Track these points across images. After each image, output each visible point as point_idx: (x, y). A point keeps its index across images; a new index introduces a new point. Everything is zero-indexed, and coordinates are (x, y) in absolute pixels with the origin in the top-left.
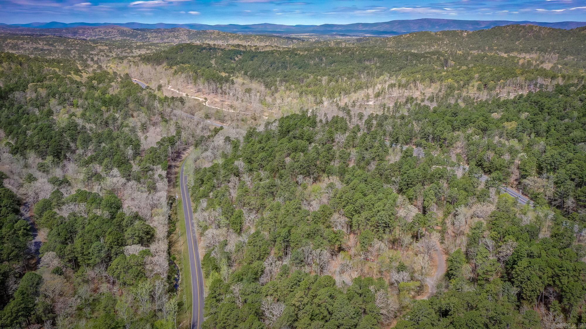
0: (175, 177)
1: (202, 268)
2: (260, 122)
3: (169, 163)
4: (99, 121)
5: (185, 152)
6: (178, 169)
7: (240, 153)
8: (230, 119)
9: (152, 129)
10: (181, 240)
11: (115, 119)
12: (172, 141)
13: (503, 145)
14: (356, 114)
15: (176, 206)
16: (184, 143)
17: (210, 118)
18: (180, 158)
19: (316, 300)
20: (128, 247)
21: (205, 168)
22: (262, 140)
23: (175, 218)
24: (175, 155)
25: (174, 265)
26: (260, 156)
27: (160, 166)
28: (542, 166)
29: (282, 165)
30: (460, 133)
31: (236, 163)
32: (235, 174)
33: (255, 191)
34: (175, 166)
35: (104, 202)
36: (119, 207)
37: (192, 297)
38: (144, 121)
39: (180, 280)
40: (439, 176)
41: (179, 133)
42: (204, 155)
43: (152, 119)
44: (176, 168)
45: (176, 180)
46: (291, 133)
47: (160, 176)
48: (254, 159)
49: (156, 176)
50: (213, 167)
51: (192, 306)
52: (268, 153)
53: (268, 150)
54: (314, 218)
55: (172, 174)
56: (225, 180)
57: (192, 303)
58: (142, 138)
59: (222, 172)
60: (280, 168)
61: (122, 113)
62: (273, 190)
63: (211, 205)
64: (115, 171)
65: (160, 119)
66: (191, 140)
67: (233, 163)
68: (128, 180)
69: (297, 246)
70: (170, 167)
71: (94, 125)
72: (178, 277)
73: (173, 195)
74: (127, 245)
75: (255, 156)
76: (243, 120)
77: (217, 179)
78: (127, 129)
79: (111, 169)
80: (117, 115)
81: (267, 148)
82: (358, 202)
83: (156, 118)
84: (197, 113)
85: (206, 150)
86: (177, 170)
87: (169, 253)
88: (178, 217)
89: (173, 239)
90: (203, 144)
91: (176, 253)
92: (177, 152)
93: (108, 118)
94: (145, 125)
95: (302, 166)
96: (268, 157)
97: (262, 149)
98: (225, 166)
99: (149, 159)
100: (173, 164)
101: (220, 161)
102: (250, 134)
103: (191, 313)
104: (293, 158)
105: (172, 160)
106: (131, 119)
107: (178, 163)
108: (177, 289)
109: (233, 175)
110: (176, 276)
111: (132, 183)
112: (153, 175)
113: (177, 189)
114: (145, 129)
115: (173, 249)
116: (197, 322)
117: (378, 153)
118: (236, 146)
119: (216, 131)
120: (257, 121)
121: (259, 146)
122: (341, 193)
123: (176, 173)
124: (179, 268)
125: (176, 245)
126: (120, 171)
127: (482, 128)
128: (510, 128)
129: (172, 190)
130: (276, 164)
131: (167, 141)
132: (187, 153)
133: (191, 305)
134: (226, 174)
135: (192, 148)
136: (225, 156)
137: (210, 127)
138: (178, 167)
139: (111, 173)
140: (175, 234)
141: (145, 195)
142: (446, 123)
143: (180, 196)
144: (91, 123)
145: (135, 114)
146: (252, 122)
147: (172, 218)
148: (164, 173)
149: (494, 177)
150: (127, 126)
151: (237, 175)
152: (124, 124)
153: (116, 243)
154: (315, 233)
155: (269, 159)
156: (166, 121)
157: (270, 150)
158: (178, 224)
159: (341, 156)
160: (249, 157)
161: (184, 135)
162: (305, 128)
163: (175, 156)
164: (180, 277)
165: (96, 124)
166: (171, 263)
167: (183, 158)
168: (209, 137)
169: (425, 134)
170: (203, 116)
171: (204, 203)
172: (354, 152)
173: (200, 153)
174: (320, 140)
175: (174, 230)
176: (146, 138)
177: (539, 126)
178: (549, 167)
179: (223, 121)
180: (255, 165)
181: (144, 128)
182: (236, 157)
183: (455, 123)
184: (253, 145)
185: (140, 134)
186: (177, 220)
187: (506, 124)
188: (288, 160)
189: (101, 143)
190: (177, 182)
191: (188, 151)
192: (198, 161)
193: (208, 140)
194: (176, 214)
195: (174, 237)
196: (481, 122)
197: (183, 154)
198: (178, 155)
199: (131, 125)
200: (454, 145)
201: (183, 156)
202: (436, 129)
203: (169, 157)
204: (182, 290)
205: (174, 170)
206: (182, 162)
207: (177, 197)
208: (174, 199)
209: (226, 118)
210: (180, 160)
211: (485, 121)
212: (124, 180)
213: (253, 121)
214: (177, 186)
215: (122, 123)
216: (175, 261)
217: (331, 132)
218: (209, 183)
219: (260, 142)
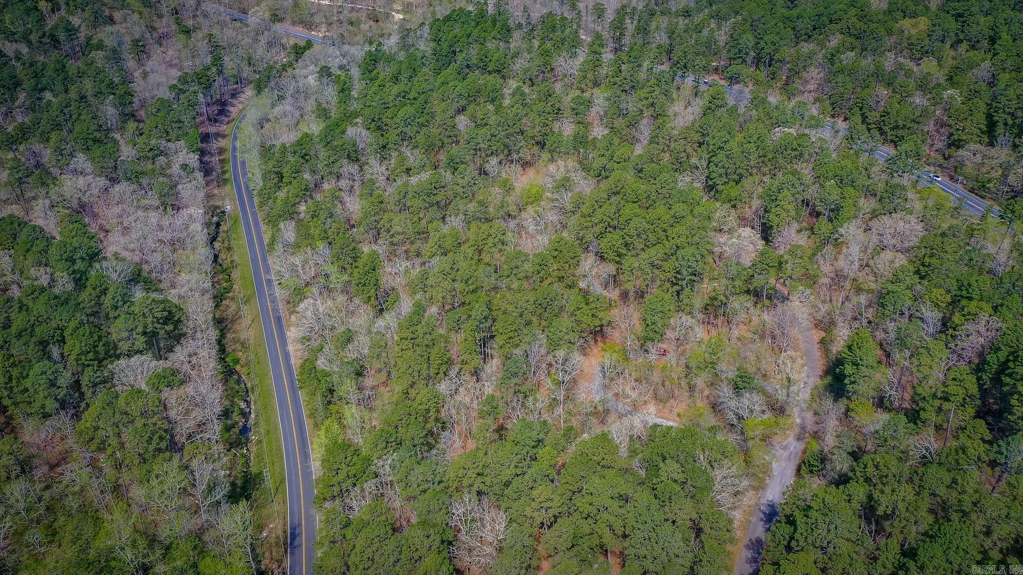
0: (220, 160)
1: (301, 388)
2: (388, 27)
3: (202, 130)
4: (34, 37)
5: (235, 101)
6: (224, 140)
7: (355, 106)
8: (323, 20)
9: (157, 52)
10: (248, 314)
11: (71, 31)
12: (203, 80)
13: (908, 74)
14: (590, 7)
15: (227, 231)
16: (232, 80)
17: (281, 20)
18: (227, 116)
19: (581, 502)
20: (122, 362)
21: (283, 146)
22: (399, 73)
23: (229, 260)
24: (216, 108)
25: (235, 377)
26: (401, 114)
27: (182, 142)
28: (996, 118)
29: (452, 134)
30: (812, 46)
31: (351, 131)
32: (349, 157)
33: (399, 201)
34: (218, 135)
35: (54, 249)
36: (94, 256)
37: (282, 460)
38: (137, 31)
39: (253, 416)
40: (794, 153)
41: (217, 61)
42: (278, 109)
43: (157, 25)
44: (219, 139)
45: (222, 168)
46: (460, 57)
47: (184, 167)
48: (388, 121)
49: (176, 169)
50: (299, 143)
51: (284, 482)
52: (418, 103)
53: (415, 99)
54: (539, 268)
55: (212, 155)
56: (331, 173)
57: (284, 476)
58: (137, 74)
59: (323, 154)
60: (446, 140)
61: (87, 14)
62: (438, 198)
63: (305, 238)
64: (81, 160)
65: (174, 27)
66: (246, 72)
67: (343, 132)
68: (114, 181)
69: (511, 341)
70: (205, 138)
71: (23, 45)
72: (249, 406)
73: (220, 203)
74: (118, 357)
75: (389, 113)
76: (351, 23)
77: (314, 172)
78: (100, 54)
79: (72, 155)
80: (76, 21)
81: (413, 94)
82: (632, 224)
83: (165, 24)
84: (253, 10)
85: (281, 98)
86: (222, 143)
87: (222, 350)
88: (235, 258)
89: (228, 313)
90: (272, 84)
91: (239, 346)
92: (218, 100)
93: (56, 27)
94: (140, 44)
95: (495, 136)
96: (418, 115)
97: (404, 97)
98: (327, 139)
99: (156, 127)
100: (212, 129)
101: (315, 127)
102: (372, 62)
103: (284, 502)
104: (473, 118)
105: (210, 120)
106: (108, 28)
107: (223, 128)
108: (247, 439)
109: (345, 161)
110: (243, 405)
111: (122, 188)
112: (169, 165)
113: (227, 188)
114: (143, 51)
115: (230, 336)
116: (300, 525)
117: (651, 100)
118: (344, 90)
119: (299, 52)
120: (380, 23)
121: (396, 89)
122: (593, 206)
123: (221, 151)
124: (249, 385)
125: (237, 327)
126: (92, 160)
127: (856, 32)
128: (913, 32)
129: (216, 192)
130: (435, 131)
131: (192, 81)
132: (241, 102)
133: (282, 481)
134: (332, 159)
135: (249, 92)
136: (322, 113)
137: (284, 41)
138: (224, 136)
139: (72, 167)
140: (233, 299)
141: (154, 217)
142: (781, 25)
143: (235, 205)
144: (16, 41)
145: (117, 16)
146: (370, 27)
147: (223, 260)
148: (193, 159)
149: (908, 149)
150: (100, 46)
151: (354, 156)
152: (94, 42)
153: (91, 356)
154: (545, 308)
155: (421, 120)
156: (187, 32)
157: (422, 98)
158: (236, 275)
159: (574, 109)
160: (377, 117)
161: (229, 63)
162: (488, 44)
163: (216, 112)
164: (253, 407)
165: (29, 44)
166: (228, 373)
167: (233, 115)
168: (284, 68)
169: (740, 51)
170: (267, 15)
171: (289, 231)
172: (600, 98)
173: (269, 106)
174: (526, 71)
175: (228, 290)
176: (145, 75)
177: (974, 26)
178: (1010, 122)
179: (309, 26)
180: (392, 136)
181: (140, 49)
182: (349, 117)
183: (800, 25)
184: (382, 86)
185: (131, 64)
186: (234, 265)
187: (906, 23)
188: (462, 121)
189: (43, 90)
190: (224, 172)
191: (242, 98)
192: (267, 126)
193: (284, 73)
194: (229, 249)
195: (231, 309)
196: (854, 19)
197: (233, 105)
198: (222, 109)
199: (109, 42)
200: (805, 75)
201: (231, 109)
202: (761, 39)
203: (202, 114)
204: (259, 442)
205: (215, 145)
206: (231, 125)
207: (228, 207)
208: (223, 212)
209: (317, 19)
210: (227, 119)
211: (861, 18)
212: (102, 182)
213: (371, 23)
214: (225, 181)
215: (89, 39)
216: (238, 368)
217: (546, 53)
218: (295, 182)
219: (396, 79)
